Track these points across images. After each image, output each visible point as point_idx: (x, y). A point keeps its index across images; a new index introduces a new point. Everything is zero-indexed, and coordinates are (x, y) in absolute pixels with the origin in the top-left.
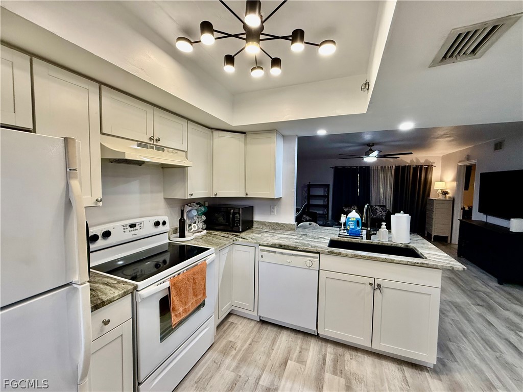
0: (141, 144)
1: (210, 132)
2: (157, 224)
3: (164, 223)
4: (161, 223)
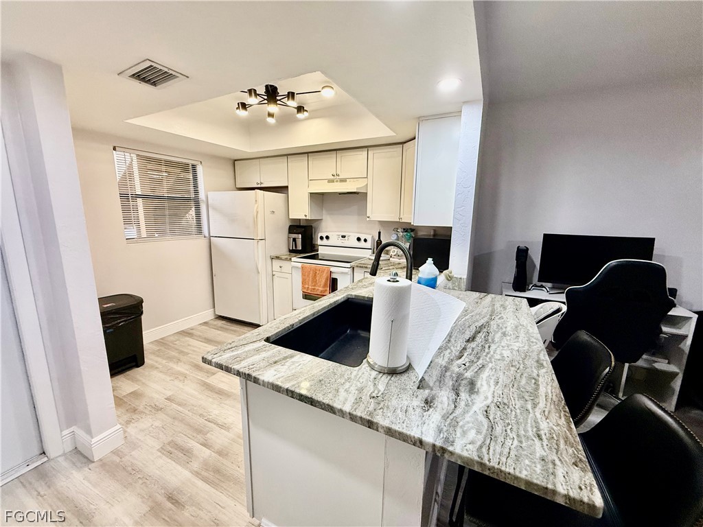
0: (330, 181)
1: (399, 148)
2: (359, 239)
3: (365, 240)
4: (362, 240)
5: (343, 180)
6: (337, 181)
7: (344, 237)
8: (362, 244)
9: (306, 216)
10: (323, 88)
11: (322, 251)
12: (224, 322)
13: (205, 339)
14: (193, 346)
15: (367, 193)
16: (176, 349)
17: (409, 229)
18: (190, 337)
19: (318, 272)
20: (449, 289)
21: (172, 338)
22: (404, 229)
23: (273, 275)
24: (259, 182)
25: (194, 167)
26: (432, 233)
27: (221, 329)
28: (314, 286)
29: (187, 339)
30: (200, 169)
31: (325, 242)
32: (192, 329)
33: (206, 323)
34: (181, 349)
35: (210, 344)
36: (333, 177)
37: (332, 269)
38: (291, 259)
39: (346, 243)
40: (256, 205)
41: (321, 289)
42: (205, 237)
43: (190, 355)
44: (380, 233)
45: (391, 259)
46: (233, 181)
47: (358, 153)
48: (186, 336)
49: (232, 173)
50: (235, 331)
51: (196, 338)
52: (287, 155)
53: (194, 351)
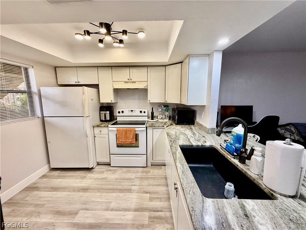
0: (125, 82)
1: (164, 68)
2: (141, 112)
3: (144, 112)
4: (143, 112)
5: (134, 82)
6: (130, 83)
7: (132, 111)
8: (143, 114)
9: (112, 101)
10: (139, 32)
11: (119, 119)
12: (58, 172)
13: (52, 188)
14: (45, 197)
15: (147, 89)
16: (31, 204)
17: (166, 106)
18: (38, 190)
19: (128, 132)
20: (210, 133)
21: (20, 196)
22: (164, 106)
23: (95, 137)
24: (77, 81)
25: (26, 70)
26: (176, 107)
27: (59, 177)
28: (125, 140)
29: (35, 193)
30: (31, 72)
31: (121, 114)
32: (35, 184)
33: (44, 176)
34: (34, 203)
35: (58, 191)
36: (128, 80)
37: (136, 129)
38: (108, 126)
39: (134, 114)
40: (84, 96)
41: (130, 141)
42: (38, 118)
43: (46, 206)
44: (152, 108)
45: (159, 120)
46: (55, 80)
47: (142, 69)
48: (33, 191)
49: (54, 75)
50: (71, 176)
51: (43, 190)
52: (97, 67)
53: (47, 201)
